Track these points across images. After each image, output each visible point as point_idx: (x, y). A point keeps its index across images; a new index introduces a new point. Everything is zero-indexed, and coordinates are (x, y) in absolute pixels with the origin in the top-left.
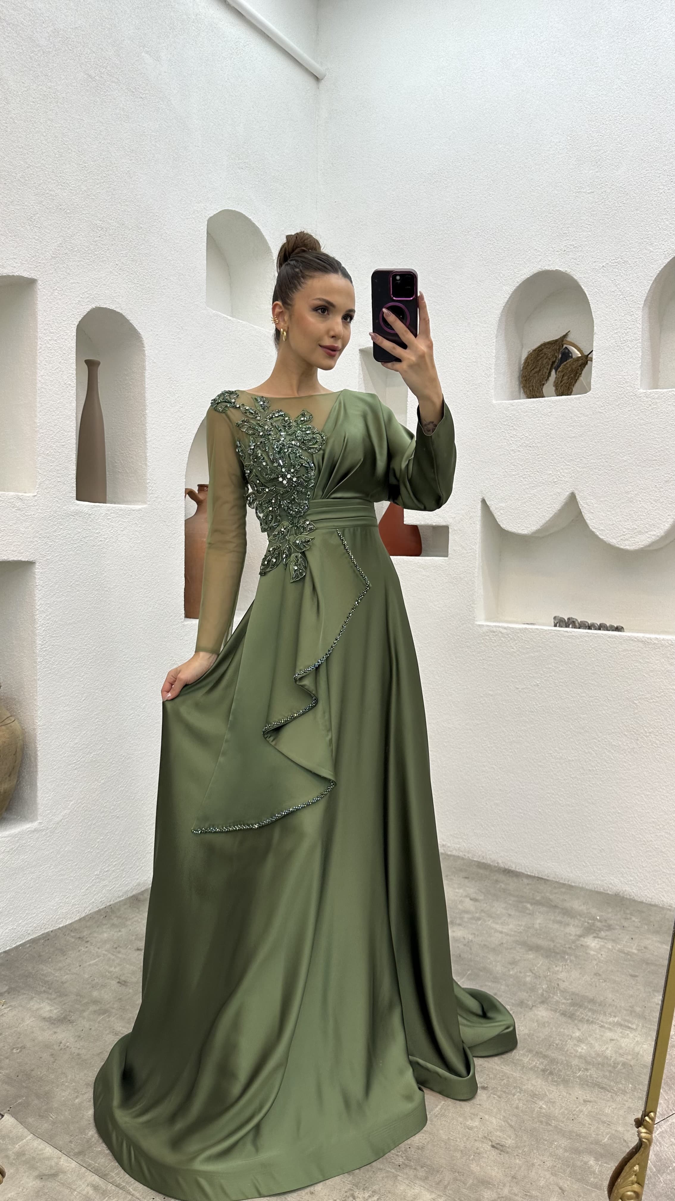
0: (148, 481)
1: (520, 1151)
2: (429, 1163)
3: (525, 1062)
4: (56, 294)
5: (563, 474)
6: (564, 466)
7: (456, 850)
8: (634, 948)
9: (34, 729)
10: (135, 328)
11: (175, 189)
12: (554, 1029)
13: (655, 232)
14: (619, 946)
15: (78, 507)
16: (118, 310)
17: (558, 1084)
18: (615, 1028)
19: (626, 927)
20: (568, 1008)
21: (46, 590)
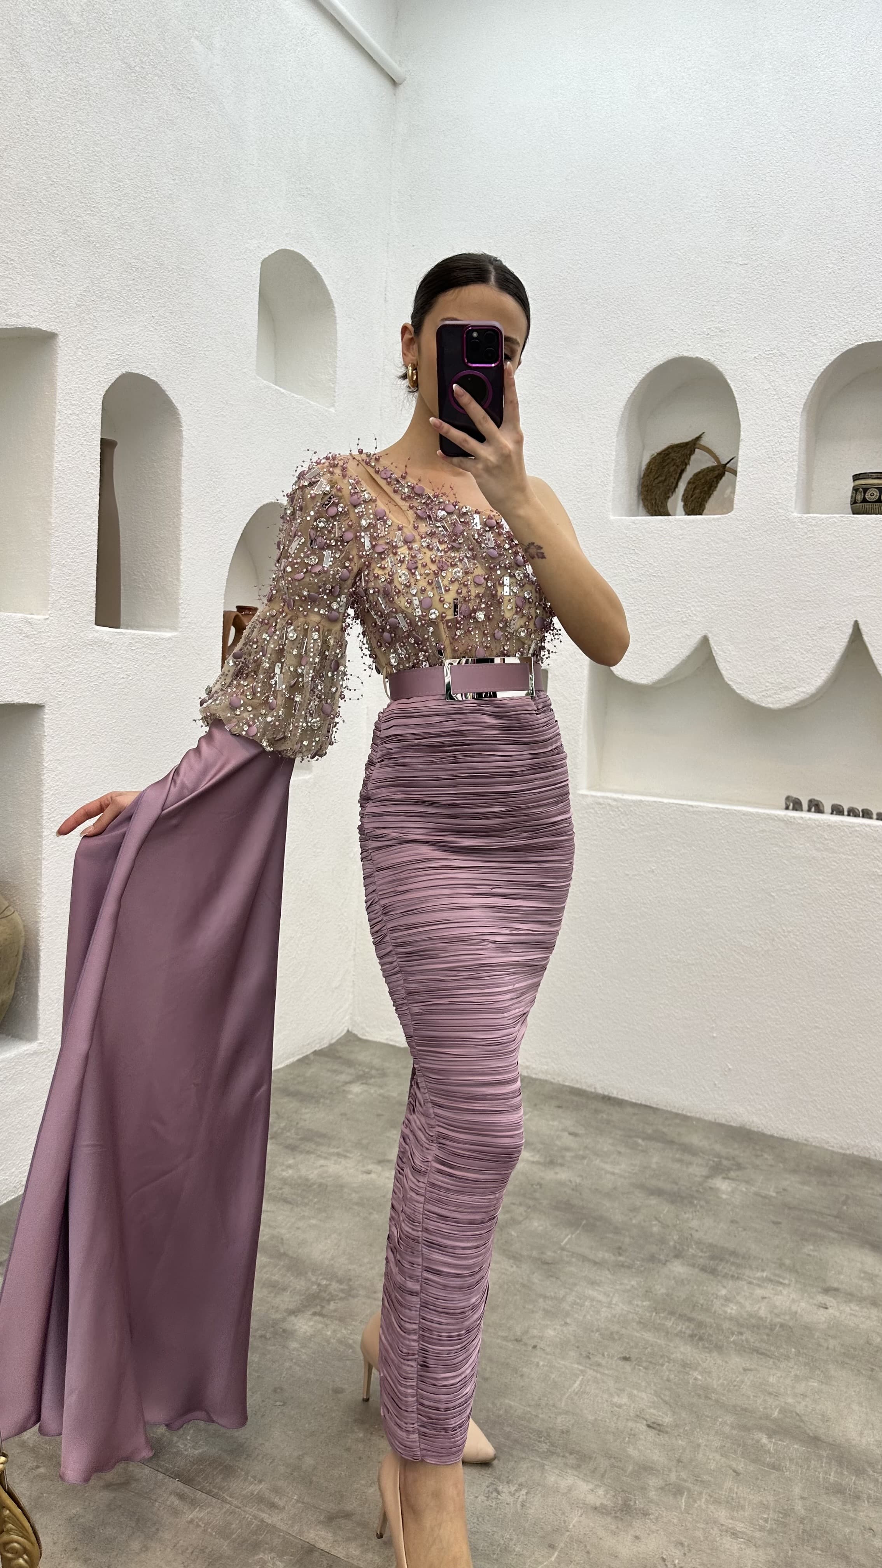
0: (181, 601)
1: (681, 1431)
2: (578, 1448)
3: (669, 1326)
4: (80, 354)
5: (694, 612)
6: (696, 602)
7: (543, 1073)
8: (772, 1190)
9: (37, 922)
10: (170, 401)
12: (695, 1287)
13: (820, 321)
14: (753, 1188)
15: (96, 635)
16: (153, 377)
17: (710, 1352)
18: (766, 1284)
19: (758, 1166)
20: (707, 1262)
21: (56, 741)
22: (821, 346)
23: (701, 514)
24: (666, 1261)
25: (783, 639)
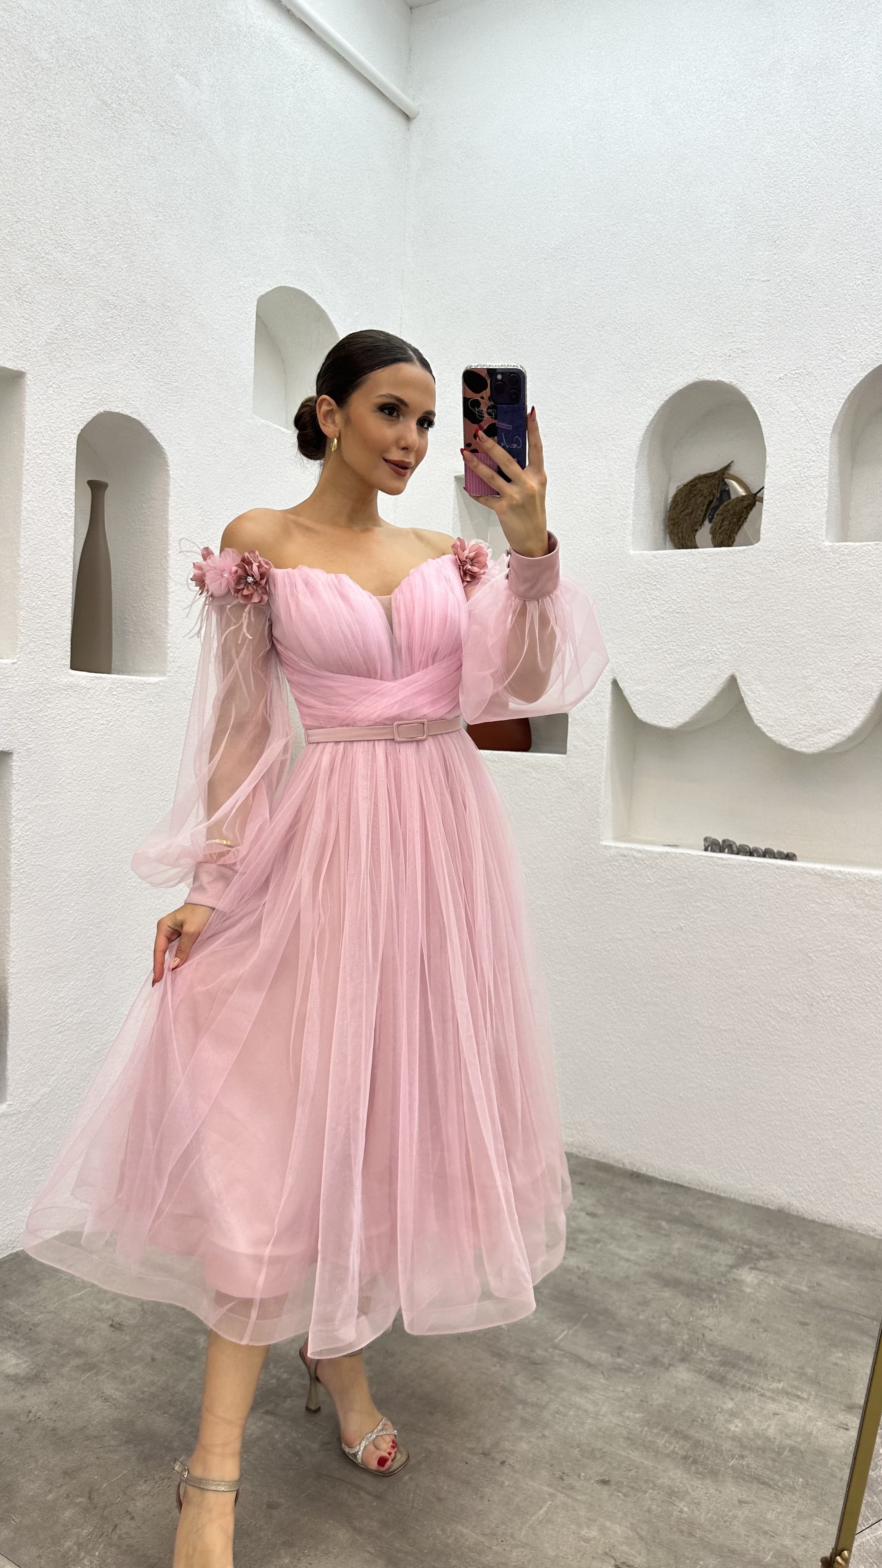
0: (169, 645)
3: (660, 1445)
4: (51, 392)
5: (721, 650)
6: (722, 639)
8: (804, 1283)
9: (5, 978)
10: (156, 440)
11: (215, 257)
12: (698, 1398)
13: (849, 336)
14: (783, 1282)
15: (72, 679)
16: (134, 416)
17: (704, 1477)
18: (780, 1398)
19: (792, 1255)
20: (717, 1368)
21: (26, 789)
22: (851, 362)
23: (730, 546)
24: (670, 1365)
25: (817, 678)
